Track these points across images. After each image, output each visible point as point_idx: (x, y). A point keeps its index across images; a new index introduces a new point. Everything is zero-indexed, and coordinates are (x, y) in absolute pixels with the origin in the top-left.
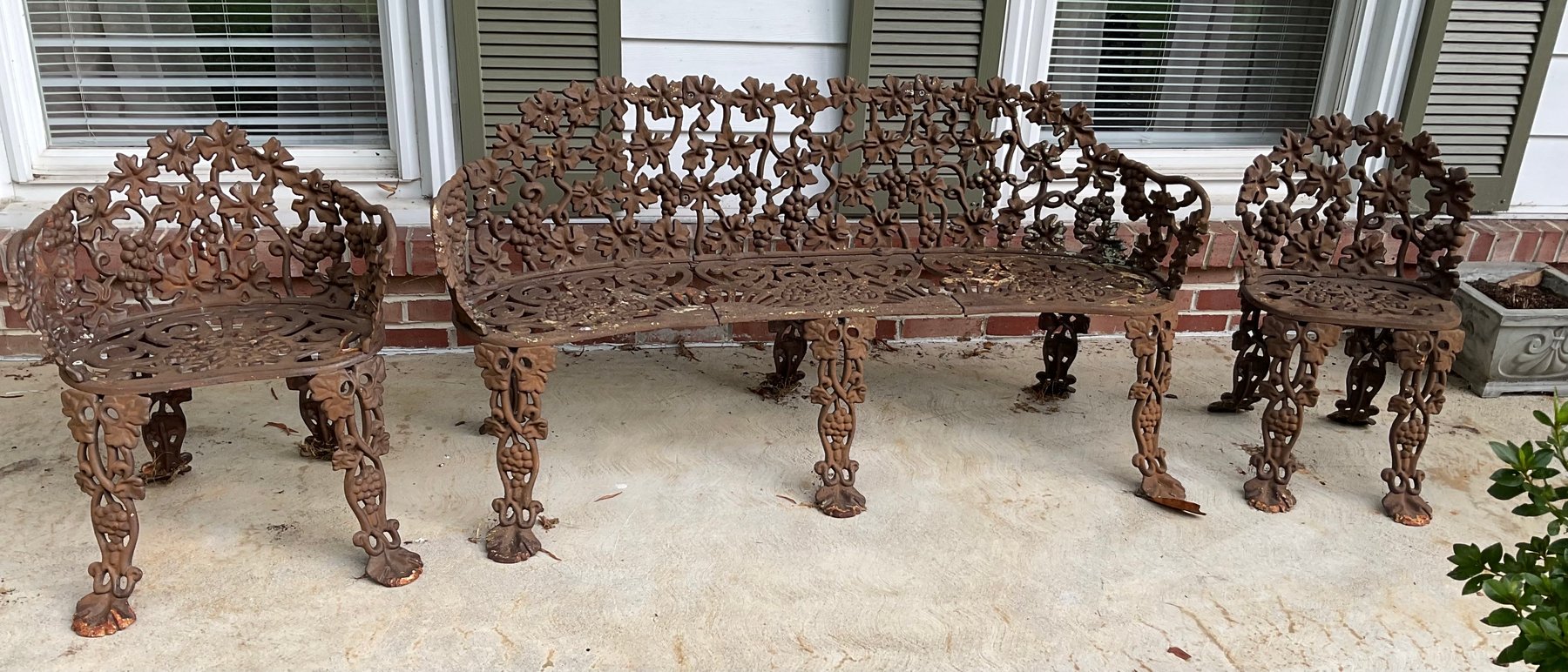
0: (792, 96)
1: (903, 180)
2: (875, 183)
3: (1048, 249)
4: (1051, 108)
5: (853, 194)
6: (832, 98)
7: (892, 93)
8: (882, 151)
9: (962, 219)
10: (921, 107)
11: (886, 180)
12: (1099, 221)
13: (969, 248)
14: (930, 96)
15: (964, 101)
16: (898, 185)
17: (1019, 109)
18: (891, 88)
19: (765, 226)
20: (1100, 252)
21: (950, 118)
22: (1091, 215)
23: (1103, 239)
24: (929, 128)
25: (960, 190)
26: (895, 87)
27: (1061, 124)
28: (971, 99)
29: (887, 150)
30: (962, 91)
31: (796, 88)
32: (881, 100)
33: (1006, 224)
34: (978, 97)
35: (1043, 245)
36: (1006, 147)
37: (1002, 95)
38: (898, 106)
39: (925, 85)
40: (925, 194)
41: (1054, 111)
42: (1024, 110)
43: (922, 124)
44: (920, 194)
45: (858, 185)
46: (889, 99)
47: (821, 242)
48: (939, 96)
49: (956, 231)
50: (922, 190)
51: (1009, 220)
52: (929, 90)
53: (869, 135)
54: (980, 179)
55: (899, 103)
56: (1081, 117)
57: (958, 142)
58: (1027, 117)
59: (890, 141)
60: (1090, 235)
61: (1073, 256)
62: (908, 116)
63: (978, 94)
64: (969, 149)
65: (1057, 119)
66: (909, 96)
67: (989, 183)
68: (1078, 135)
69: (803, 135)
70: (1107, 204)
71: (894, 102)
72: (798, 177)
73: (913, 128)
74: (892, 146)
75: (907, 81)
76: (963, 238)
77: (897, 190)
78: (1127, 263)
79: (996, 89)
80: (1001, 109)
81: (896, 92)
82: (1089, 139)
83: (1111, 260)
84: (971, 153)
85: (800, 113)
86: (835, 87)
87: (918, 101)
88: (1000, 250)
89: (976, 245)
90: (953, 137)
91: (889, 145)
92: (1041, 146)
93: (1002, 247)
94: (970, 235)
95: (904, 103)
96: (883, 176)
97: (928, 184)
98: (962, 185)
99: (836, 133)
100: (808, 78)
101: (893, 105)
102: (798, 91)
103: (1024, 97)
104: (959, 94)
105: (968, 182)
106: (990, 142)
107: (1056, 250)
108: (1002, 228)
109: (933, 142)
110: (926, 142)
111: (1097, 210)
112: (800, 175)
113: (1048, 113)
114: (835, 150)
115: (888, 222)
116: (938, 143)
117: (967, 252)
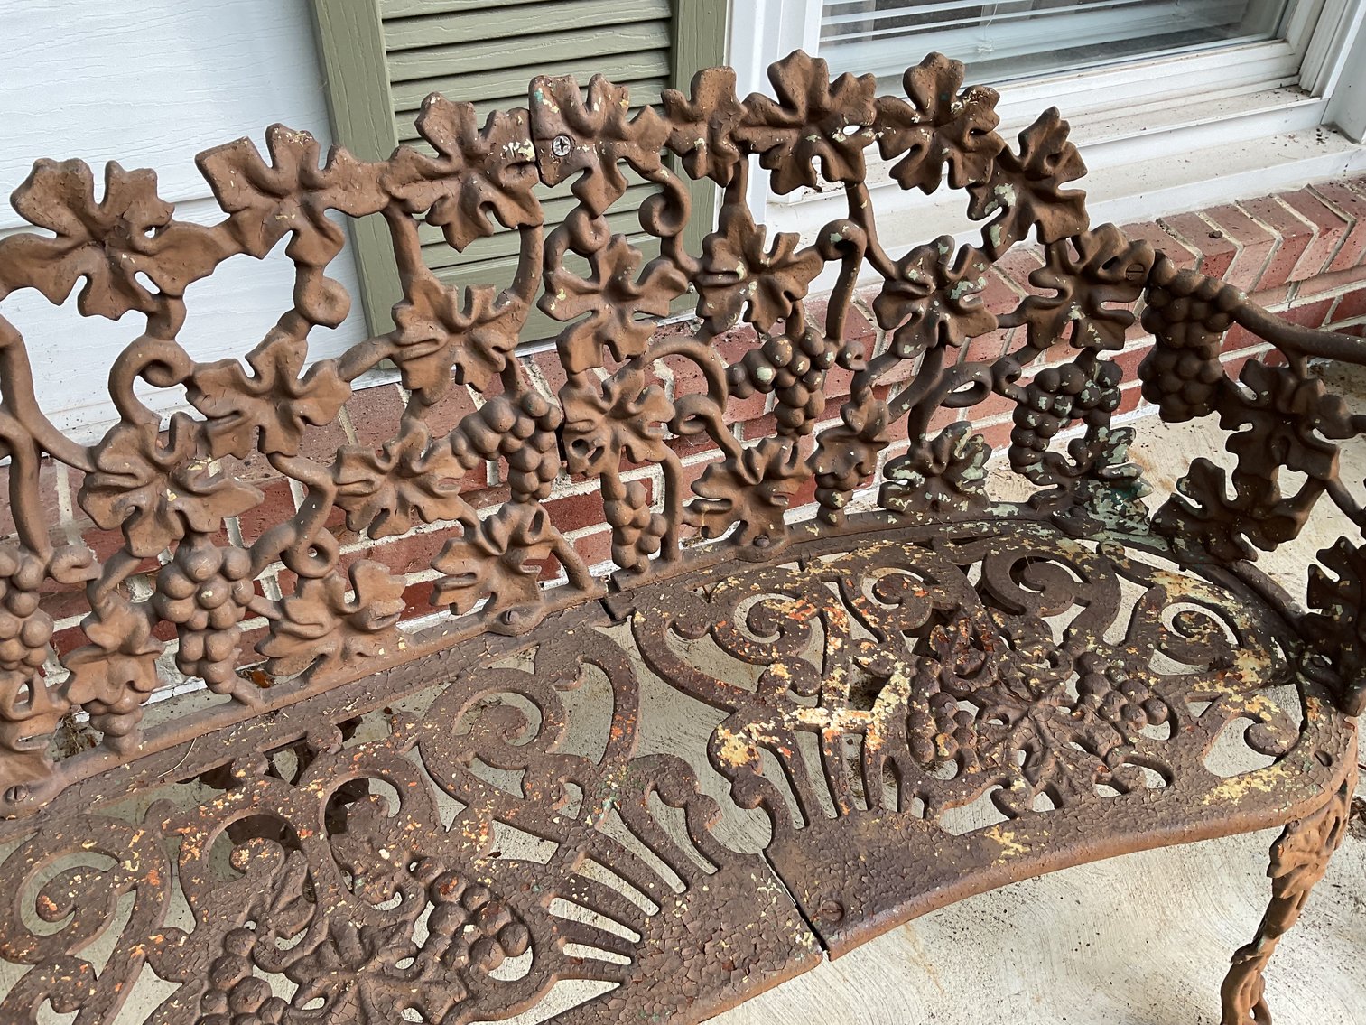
0: (61, 254)
1: (542, 424)
2: (456, 453)
3: (949, 508)
4: (969, 141)
5: (388, 500)
6: (232, 226)
7: (458, 161)
8: (463, 356)
9: (721, 480)
10: (565, 188)
11: (491, 440)
12: (1080, 430)
13: (746, 543)
14: (589, 153)
15: (703, 156)
16: (533, 442)
17: (871, 153)
18: (451, 147)
19: (113, 681)
20: (1078, 503)
21: (664, 211)
22: (1058, 415)
23: (1092, 471)
24: (602, 257)
25: (709, 408)
26: (463, 141)
27: (993, 183)
28: (725, 144)
29: (478, 349)
30: (688, 118)
31: (66, 218)
32: (422, 195)
33: (840, 469)
34: (746, 134)
35: (935, 504)
36: (833, 269)
37: (820, 118)
38: (490, 206)
39: (569, 115)
40: (615, 443)
41: (978, 150)
42: (885, 156)
43: (577, 246)
44: (600, 449)
45: (402, 471)
46: (451, 188)
47: (323, 656)
48: (621, 147)
49: (711, 512)
50: (603, 436)
51: (848, 461)
52: (583, 132)
53: (405, 318)
54: (767, 374)
55: (489, 193)
56: (1055, 158)
57: (692, 278)
58: (894, 173)
59: (481, 322)
60: (1053, 463)
61: (1010, 517)
62: (525, 229)
63: (745, 123)
64: (728, 294)
65: (983, 172)
66: (521, 165)
67: (791, 380)
68: (1041, 212)
69: (156, 375)
70: (1104, 386)
71: (468, 195)
72: (181, 514)
73: (549, 265)
74: (493, 337)
75: (502, 109)
76: (729, 523)
77: (532, 458)
78: (1155, 528)
79: (800, 99)
80: (816, 162)
81: (472, 157)
82: (1070, 218)
83: (1111, 523)
84: (736, 305)
85: (119, 301)
86: (233, 182)
87: (551, 171)
88: (827, 532)
89: (765, 534)
90: (678, 266)
91: (480, 333)
92: (933, 254)
93: (830, 524)
94: (748, 514)
95: (507, 191)
96: (476, 425)
97: (620, 414)
98: (715, 393)
99: (285, 339)
100: (109, 168)
101: (470, 206)
102: (79, 230)
103: (890, 117)
104: (685, 130)
105: (732, 383)
106: (784, 265)
107: (965, 506)
108: (829, 482)
109: (618, 292)
110: (598, 302)
111: (1078, 403)
112: (186, 504)
113: (957, 156)
114: (293, 396)
115: (517, 542)
116: (635, 297)
117: (744, 557)
